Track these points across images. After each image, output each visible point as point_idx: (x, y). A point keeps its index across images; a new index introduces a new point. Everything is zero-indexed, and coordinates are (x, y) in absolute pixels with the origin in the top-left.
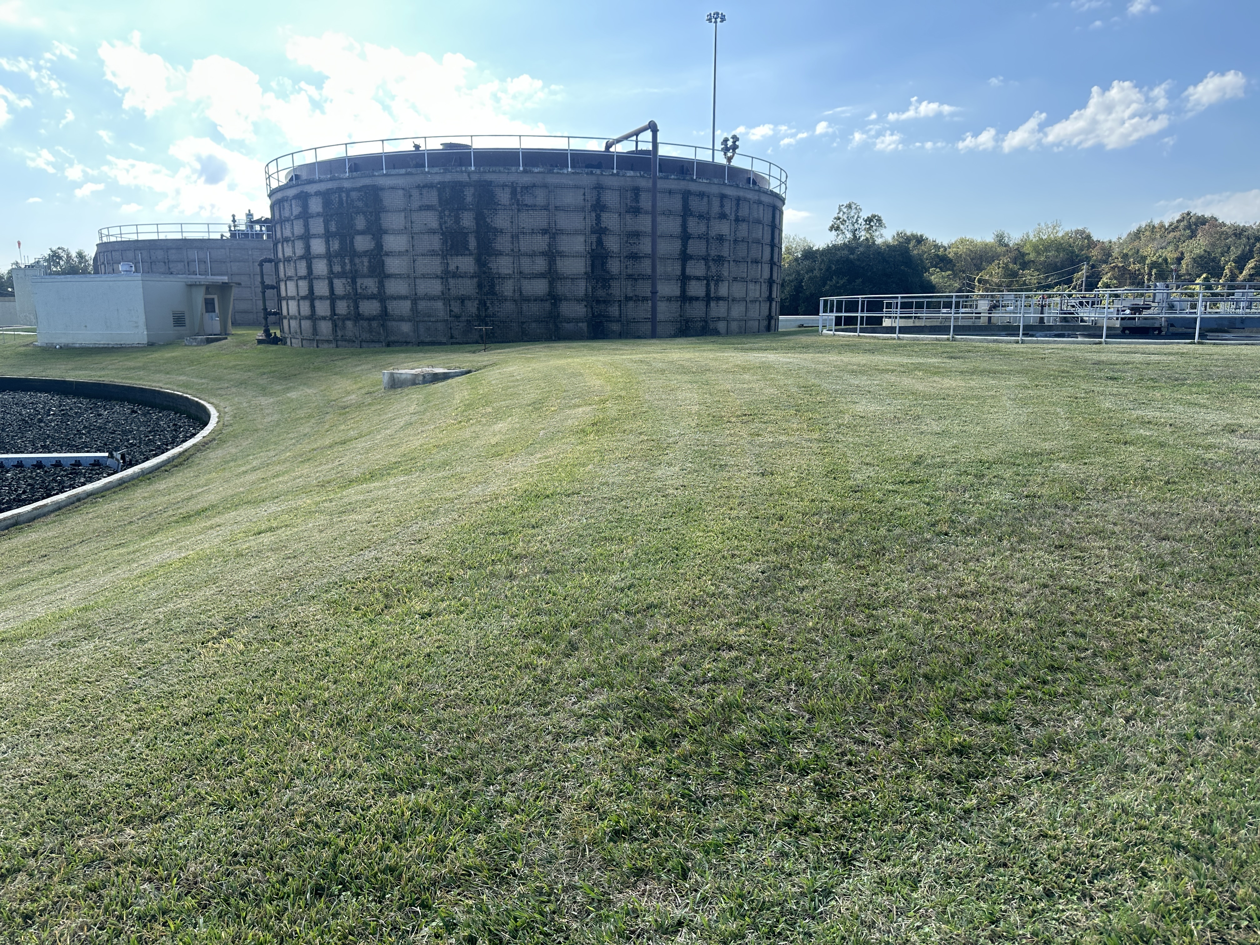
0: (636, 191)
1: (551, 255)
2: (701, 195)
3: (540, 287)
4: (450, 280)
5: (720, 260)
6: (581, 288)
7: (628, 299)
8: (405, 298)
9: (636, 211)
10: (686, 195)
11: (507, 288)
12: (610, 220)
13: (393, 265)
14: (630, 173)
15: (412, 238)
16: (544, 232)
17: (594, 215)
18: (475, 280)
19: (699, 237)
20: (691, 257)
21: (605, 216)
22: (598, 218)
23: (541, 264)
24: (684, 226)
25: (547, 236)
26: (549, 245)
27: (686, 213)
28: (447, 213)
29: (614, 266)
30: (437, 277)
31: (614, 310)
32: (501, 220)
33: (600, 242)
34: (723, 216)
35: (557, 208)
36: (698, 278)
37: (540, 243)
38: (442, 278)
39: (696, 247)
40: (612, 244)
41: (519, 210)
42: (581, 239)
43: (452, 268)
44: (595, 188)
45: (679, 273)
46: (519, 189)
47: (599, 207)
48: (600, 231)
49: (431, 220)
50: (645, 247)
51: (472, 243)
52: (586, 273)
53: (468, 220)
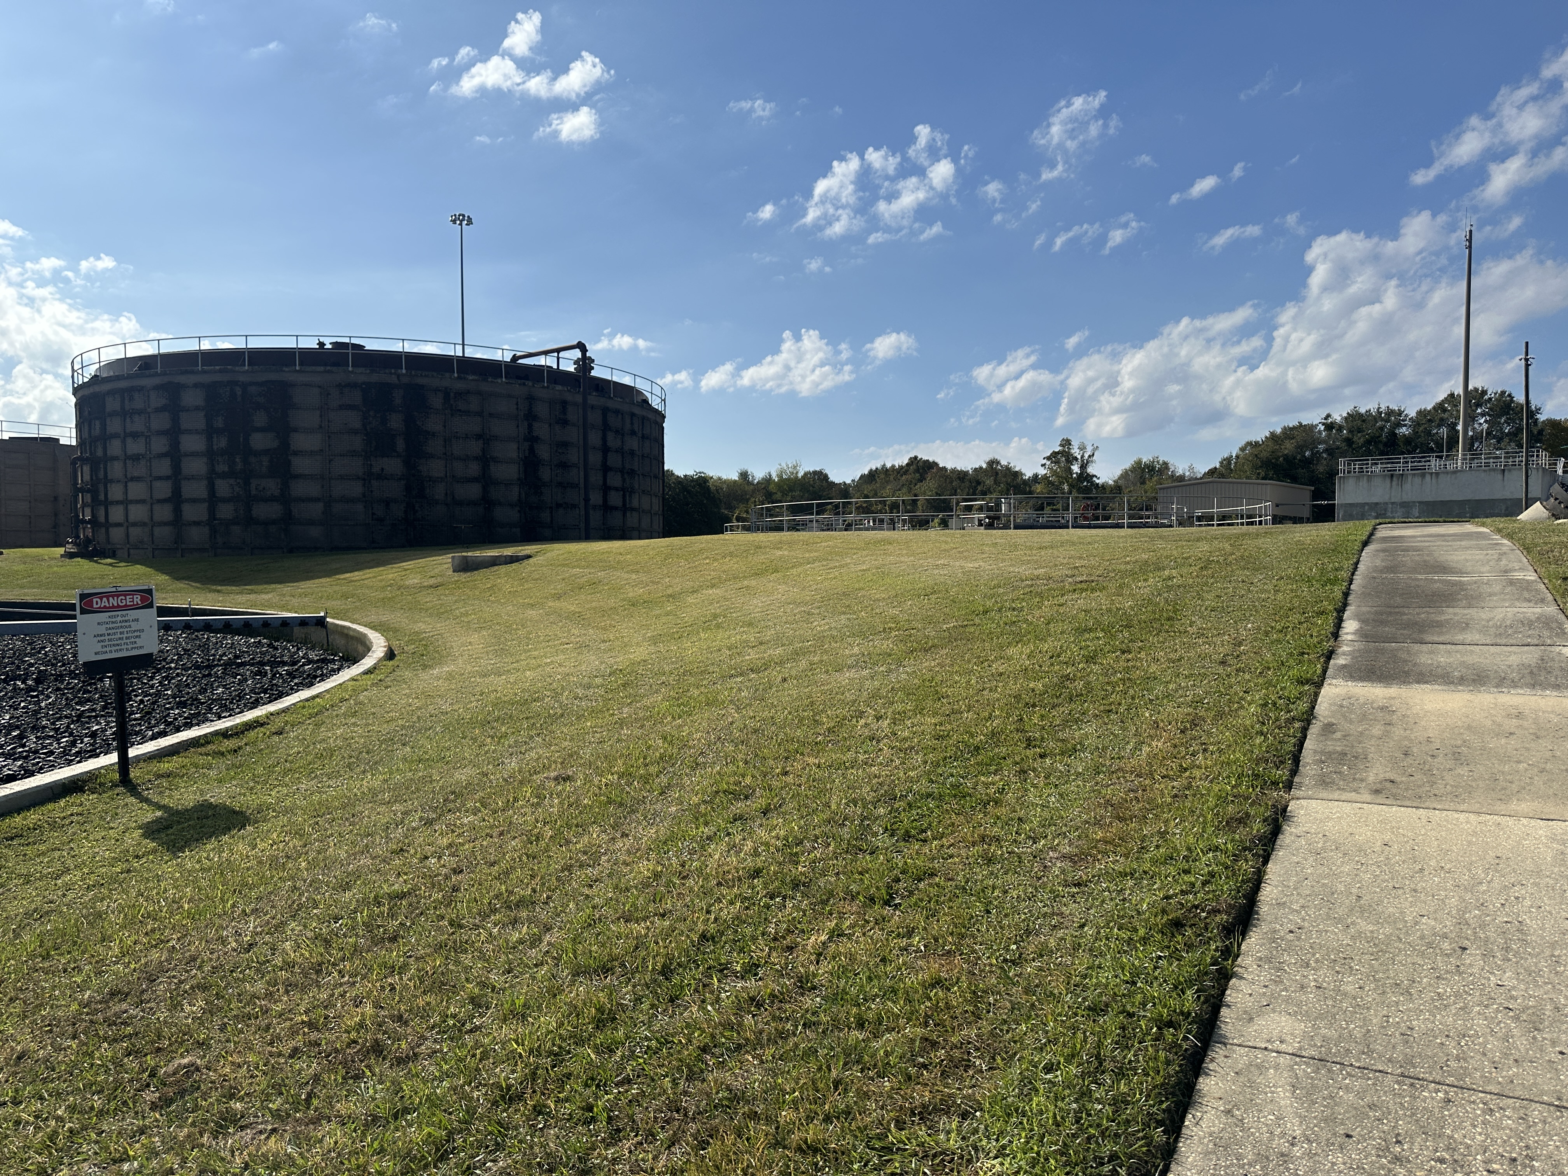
0: (564, 403)
1: (485, 460)
2: (617, 412)
3: (474, 491)
4: (372, 481)
5: (632, 473)
6: (514, 493)
7: (559, 506)
8: (317, 500)
9: (565, 423)
10: (605, 411)
11: (439, 491)
12: (542, 430)
13: (301, 465)
14: (559, 387)
15: (329, 437)
16: (479, 437)
17: (526, 424)
18: (403, 482)
19: (617, 451)
20: (611, 469)
21: (536, 425)
22: (530, 426)
23: (474, 469)
24: (604, 439)
25: (481, 441)
26: (483, 450)
27: (606, 427)
28: (371, 413)
29: (545, 474)
30: (359, 478)
31: (545, 516)
32: (434, 424)
33: (532, 450)
34: (633, 433)
35: (491, 415)
36: (616, 489)
37: (475, 448)
38: (364, 479)
39: (614, 460)
40: (544, 452)
41: (452, 415)
42: (514, 446)
43: (376, 469)
44: (527, 398)
45: (601, 482)
46: (452, 395)
47: (531, 417)
48: (532, 439)
49: (354, 420)
50: (573, 456)
51: (400, 445)
52: (519, 479)
53: (396, 422)
